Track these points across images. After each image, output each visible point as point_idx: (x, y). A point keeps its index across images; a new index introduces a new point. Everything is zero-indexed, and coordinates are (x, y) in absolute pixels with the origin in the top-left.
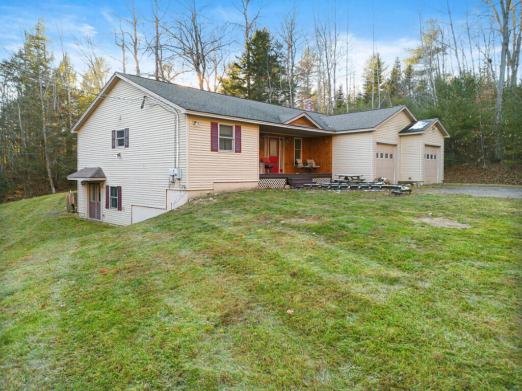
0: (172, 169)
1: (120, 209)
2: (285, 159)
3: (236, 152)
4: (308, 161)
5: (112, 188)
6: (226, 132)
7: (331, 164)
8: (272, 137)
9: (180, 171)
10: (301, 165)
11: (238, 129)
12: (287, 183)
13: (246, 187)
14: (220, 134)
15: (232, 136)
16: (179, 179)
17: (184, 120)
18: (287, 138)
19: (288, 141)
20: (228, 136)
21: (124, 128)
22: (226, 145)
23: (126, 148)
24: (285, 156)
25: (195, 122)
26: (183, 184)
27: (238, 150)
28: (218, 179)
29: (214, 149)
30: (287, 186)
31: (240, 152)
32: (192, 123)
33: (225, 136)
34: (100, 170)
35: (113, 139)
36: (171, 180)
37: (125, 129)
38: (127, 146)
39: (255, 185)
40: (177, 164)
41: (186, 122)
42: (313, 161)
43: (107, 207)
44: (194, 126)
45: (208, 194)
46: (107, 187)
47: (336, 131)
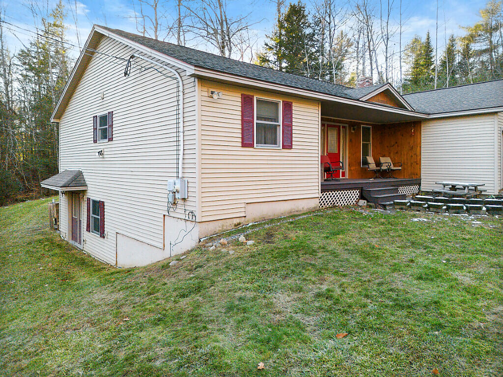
0: (171, 180)
1: (103, 236)
2: (349, 158)
3: (283, 148)
4: (383, 160)
5: (94, 202)
6: (267, 112)
7: (418, 163)
8: (333, 124)
9: (186, 184)
10: (373, 166)
11: (288, 107)
12: (362, 197)
13: (300, 208)
14: (257, 117)
15: (276, 120)
16: (184, 199)
17: (193, 89)
18: (352, 125)
19: (354, 129)
20: (271, 120)
21: (106, 112)
22: (267, 135)
23: (110, 143)
24: (349, 153)
25: (212, 92)
26: (191, 209)
27: (287, 145)
28: (253, 197)
29: (246, 143)
30: (362, 202)
31: (290, 147)
32: (206, 94)
33: (265, 119)
34: (80, 174)
35: (95, 129)
36: (171, 200)
37: (109, 113)
38: (111, 139)
39: (314, 203)
40: (180, 170)
41: (196, 93)
42: (389, 160)
43: (88, 230)
44: (210, 99)
45: (235, 225)
46: (89, 199)
47: (429, 114)
